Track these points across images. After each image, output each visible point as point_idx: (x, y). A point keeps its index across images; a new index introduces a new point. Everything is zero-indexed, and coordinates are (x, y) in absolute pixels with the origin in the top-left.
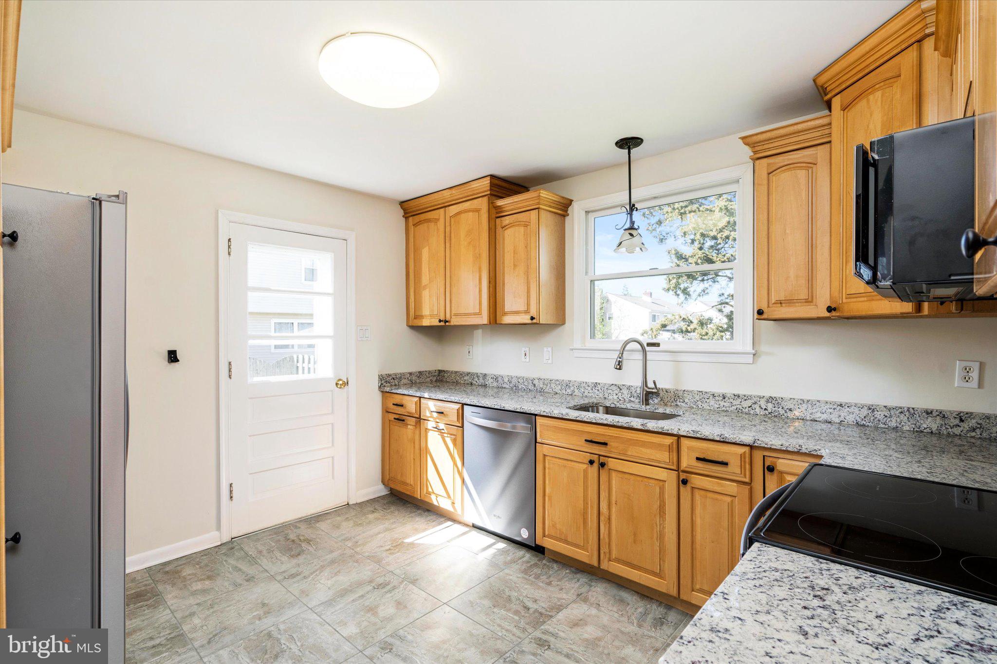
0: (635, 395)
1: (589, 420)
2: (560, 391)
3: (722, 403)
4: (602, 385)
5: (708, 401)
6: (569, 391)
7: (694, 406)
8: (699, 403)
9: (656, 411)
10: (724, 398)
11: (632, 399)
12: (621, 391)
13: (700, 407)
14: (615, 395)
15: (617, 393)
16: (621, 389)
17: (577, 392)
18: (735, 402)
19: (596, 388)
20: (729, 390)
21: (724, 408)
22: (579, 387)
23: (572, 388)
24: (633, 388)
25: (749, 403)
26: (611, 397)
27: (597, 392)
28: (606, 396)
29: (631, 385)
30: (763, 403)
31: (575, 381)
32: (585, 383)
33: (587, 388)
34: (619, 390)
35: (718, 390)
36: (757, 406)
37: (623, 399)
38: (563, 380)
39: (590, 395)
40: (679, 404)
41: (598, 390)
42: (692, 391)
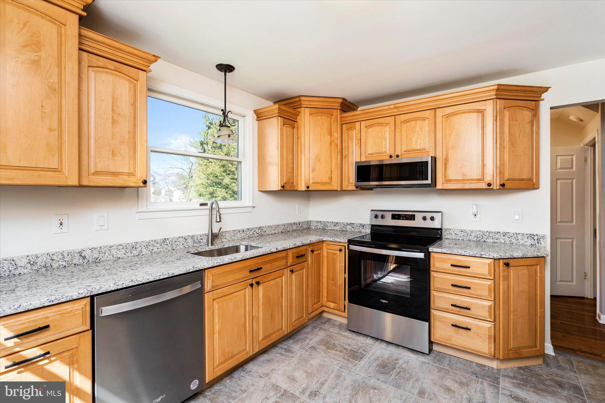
0: (197, 241)
1: (250, 257)
2: (124, 255)
3: (243, 235)
4: (170, 239)
5: (237, 235)
6: (135, 252)
7: (231, 240)
8: (233, 237)
9: (224, 247)
10: (243, 232)
11: (195, 245)
12: (187, 241)
13: (233, 239)
14: (182, 245)
15: (184, 243)
16: (186, 240)
17: (145, 251)
18: (248, 233)
19: (165, 243)
20: (245, 227)
21: (244, 237)
22: (147, 247)
23: (139, 249)
24: (195, 237)
25: (252, 232)
26: (178, 247)
27: (166, 246)
28: (174, 248)
29: (194, 234)
30: (257, 231)
31: (143, 242)
32: (154, 242)
33: (156, 245)
34: (185, 240)
35: (240, 228)
36: (255, 233)
37: (188, 247)
38: (128, 244)
39: (159, 250)
40: (223, 240)
41: (167, 245)
42: (229, 231)
